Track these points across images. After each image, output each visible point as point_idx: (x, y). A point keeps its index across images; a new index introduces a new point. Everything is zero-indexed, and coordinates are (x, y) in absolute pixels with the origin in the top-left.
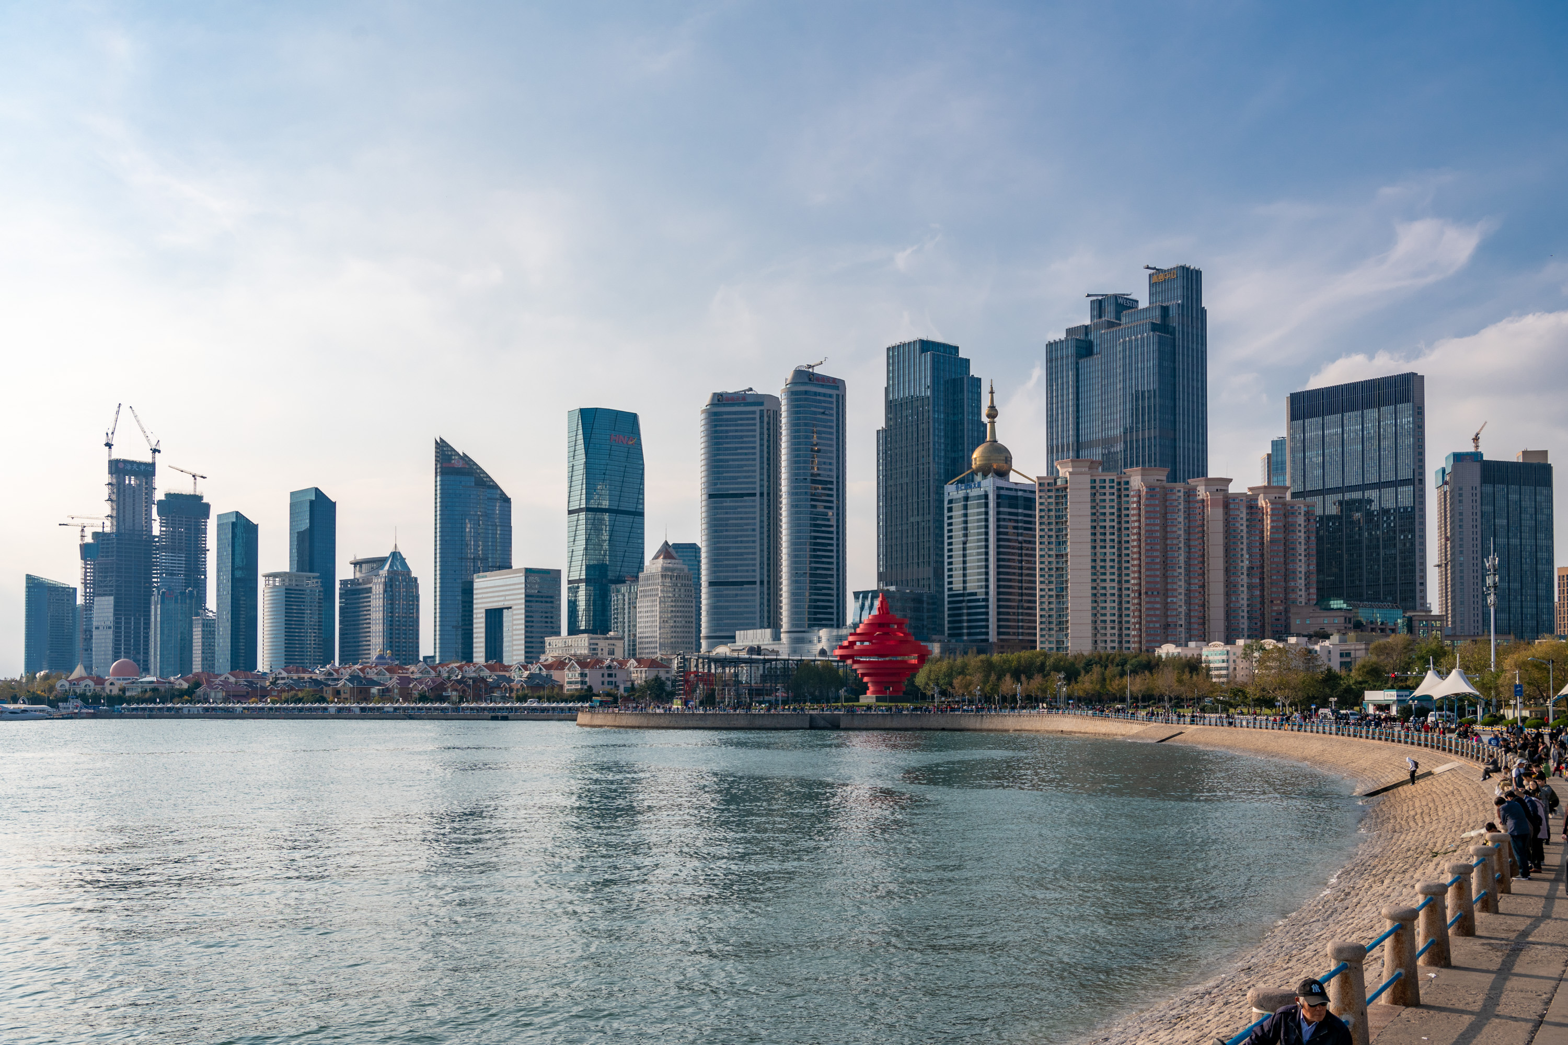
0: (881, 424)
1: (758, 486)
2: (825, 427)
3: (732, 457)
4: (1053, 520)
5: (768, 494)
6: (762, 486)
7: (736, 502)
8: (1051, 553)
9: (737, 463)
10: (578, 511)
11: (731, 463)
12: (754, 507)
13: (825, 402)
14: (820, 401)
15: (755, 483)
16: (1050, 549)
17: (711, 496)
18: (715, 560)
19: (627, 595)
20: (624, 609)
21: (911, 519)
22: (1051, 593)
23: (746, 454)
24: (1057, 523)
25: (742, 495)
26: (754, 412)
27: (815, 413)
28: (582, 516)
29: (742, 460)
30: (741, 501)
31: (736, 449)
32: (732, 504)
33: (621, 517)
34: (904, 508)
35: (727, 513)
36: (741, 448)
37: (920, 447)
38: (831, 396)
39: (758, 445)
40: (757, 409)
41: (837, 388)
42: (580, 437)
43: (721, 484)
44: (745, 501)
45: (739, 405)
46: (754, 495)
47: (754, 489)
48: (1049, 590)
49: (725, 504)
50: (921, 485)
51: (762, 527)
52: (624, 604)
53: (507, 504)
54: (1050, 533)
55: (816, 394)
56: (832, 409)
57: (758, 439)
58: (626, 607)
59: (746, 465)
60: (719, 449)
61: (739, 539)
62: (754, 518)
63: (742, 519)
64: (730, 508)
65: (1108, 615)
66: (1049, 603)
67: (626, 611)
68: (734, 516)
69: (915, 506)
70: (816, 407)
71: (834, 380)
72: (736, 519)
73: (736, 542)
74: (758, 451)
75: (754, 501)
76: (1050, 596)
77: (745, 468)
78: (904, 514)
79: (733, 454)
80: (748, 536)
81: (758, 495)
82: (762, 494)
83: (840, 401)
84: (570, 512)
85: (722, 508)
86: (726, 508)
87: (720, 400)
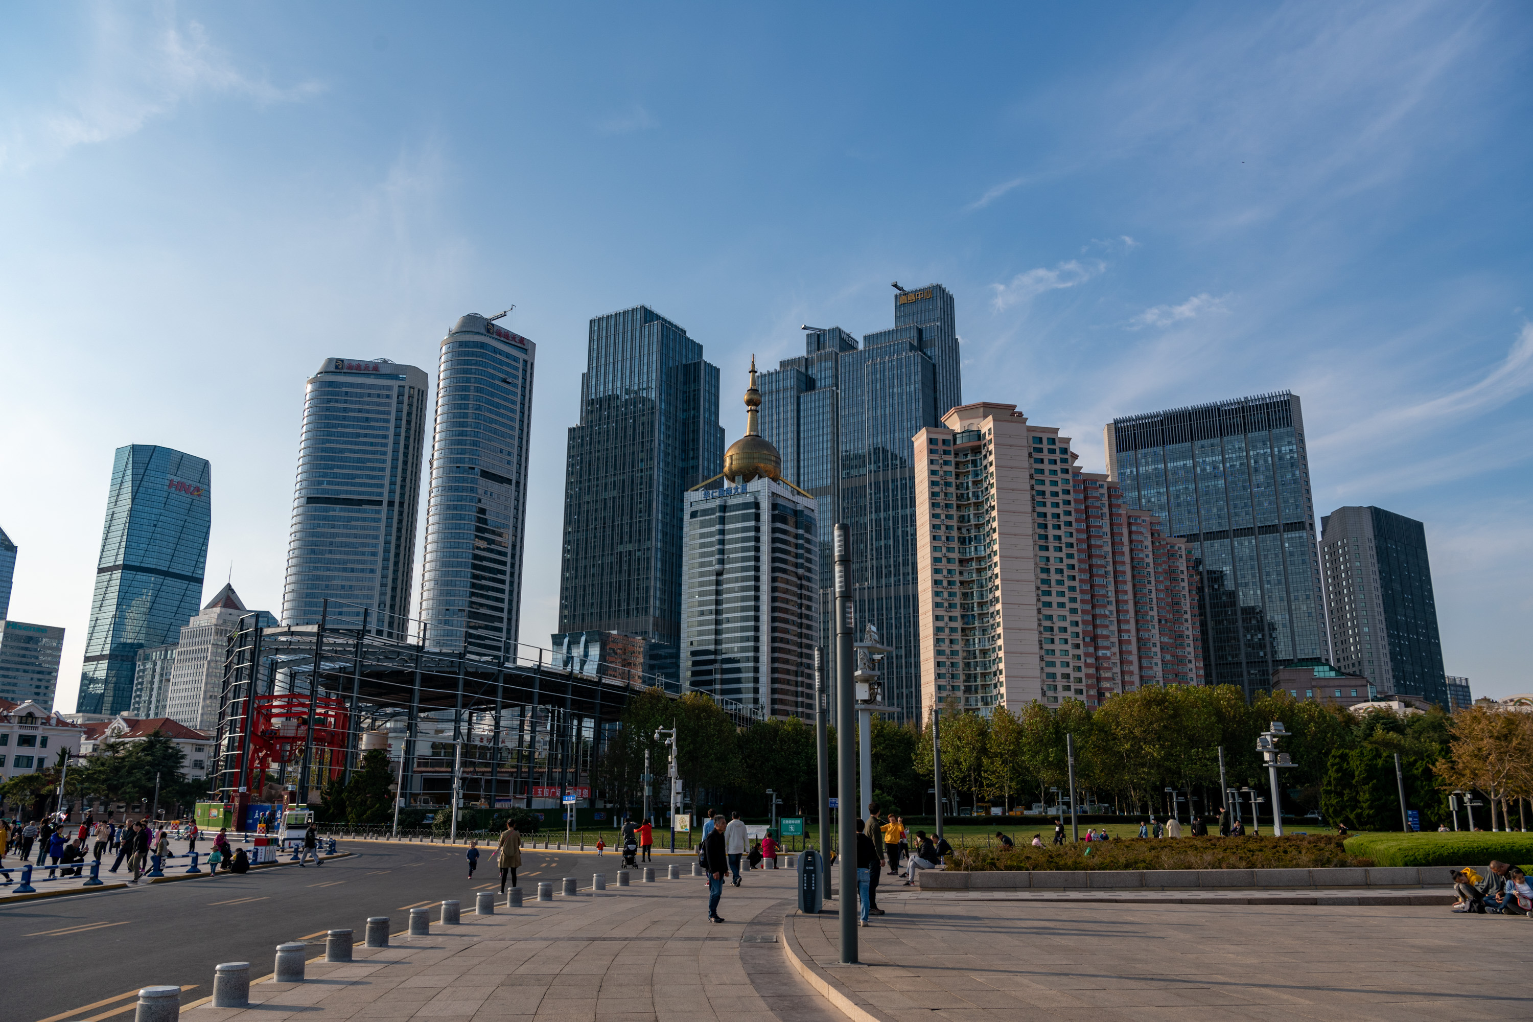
0: (575, 421)
1: (386, 490)
2: (506, 399)
3: (349, 447)
4: (954, 502)
5: (401, 504)
6: (392, 492)
7: (349, 511)
8: (951, 555)
9: (356, 455)
10: (110, 569)
11: (346, 455)
12: (378, 520)
13: (508, 365)
14: (501, 362)
15: (382, 486)
16: (949, 550)
17: (310, 500)
18: (308, 595)
19: (159, 663)
20: (152, 683)
21: (621, 548)
22: (953, 624)
23: (372, 444)
24: (958, 507)
25: (360, 502)
26: (389, 388)
27: (493, 377)
28: (117, 575)
29: (365, 452)
30: (358, 511)
31: (358, 435)
32: (342, 514)
33: (169, 581)
34: (608, 532)
35: (333, 527)
36: (366, 436)
37: (638, 448)
38: (516, 359)
39: (391, 433)
40: (395, 384)
41: (525, 351)
42: (129, 478)
43: (329, 483)
44: (365, 511)
45: (368, 375)
46: (380, 503)
47: (381, 494)
48: (951, 619)
49: (331, 513)
50: (636, 499)
51: (387, 551)
52: (153, 677)
53: (9, 554)
54: (950, 523)
55: (495, 350)
56: (516, 377)
57: (392, 425)
58: (156, 680)
59: (369, 460)
60: (330, 434)
61: (349, 566)
62: (376, 537)
63: (356, 536)
64: (339, 519)
65: (1058, 664)
66: (951, 641)
67: (156, 686)
68: (345, 531)
69: (626, 529)
70: (495, 368)
71: (522, 340)
72: (348, 536)
73: (345, 570)
74: (390, 441)
75: (379, 512)
76: (953, 630)
77: (368, 464)
78: (608, 541)
79: (351, 443)
80: (364, 562)
81: (385, 503)
82: (391, 504)
83: (528, 368)
84: (101, 571)
85: (326, 518)
86: (334, 518)
87: (338, 366)
